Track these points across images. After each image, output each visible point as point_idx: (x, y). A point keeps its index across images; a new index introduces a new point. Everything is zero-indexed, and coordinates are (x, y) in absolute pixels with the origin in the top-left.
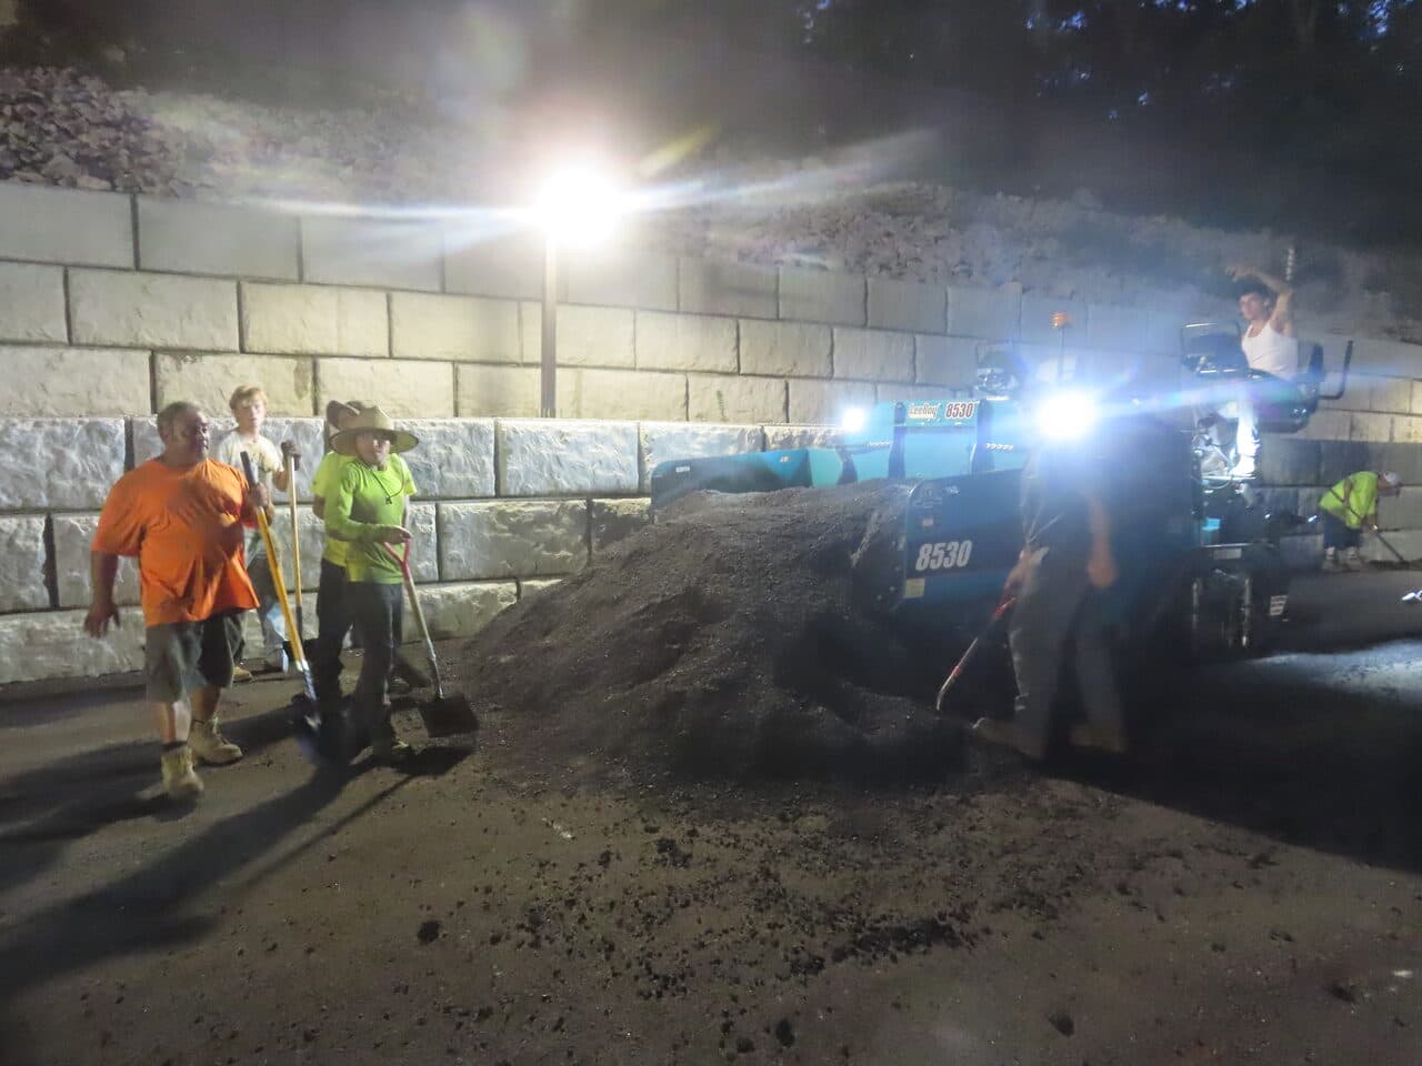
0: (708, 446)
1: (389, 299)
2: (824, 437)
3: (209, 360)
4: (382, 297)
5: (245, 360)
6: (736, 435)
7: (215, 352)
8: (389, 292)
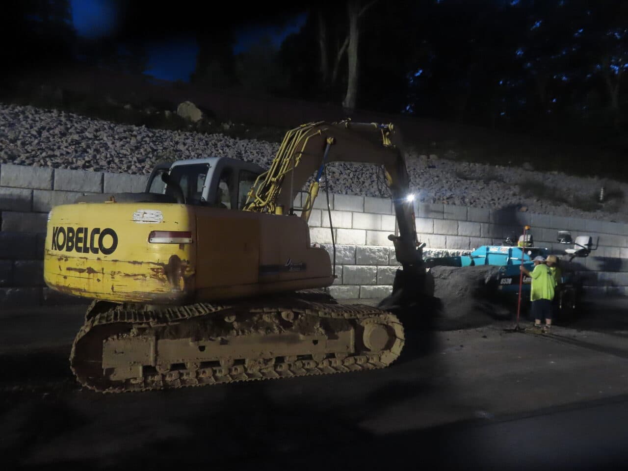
0: (435, 254)
1: (352, 214)
2: (462, 253)
3: (315, 229)
4: (351, 213)
5: (322, 229)
6: (441, 252)
7: (316, 227)
8: (352, 212)
